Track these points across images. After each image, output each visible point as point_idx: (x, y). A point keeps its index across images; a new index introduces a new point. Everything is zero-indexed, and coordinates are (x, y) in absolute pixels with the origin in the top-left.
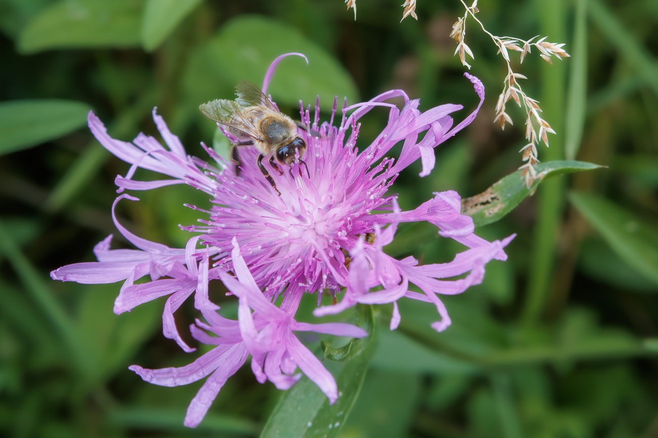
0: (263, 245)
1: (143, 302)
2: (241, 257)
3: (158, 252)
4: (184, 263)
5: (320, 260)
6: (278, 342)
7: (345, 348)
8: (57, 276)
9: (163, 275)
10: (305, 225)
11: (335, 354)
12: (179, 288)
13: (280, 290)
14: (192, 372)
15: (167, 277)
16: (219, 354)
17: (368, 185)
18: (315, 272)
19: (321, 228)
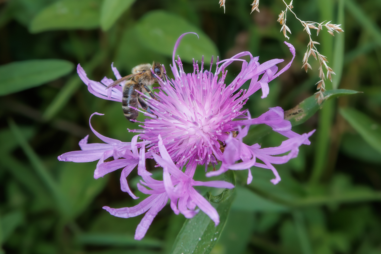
0: (175, 139)
1: (109, 172)
2: (163, 146)
3: (115, 144)
4: (131, 150)
5: (206, 147)
6: (185, 192)
7: (220, 196)
8: (62, 159)
9: (120, 157)
10: (197, 127)
11: (215, 199)
12: (128, 164)
13: (184, 164)
14: (137, 210)
15: (122, 158)
16: (152, 199)
17: (232, 105)
18: (204, 153)
19: (206, 129)
